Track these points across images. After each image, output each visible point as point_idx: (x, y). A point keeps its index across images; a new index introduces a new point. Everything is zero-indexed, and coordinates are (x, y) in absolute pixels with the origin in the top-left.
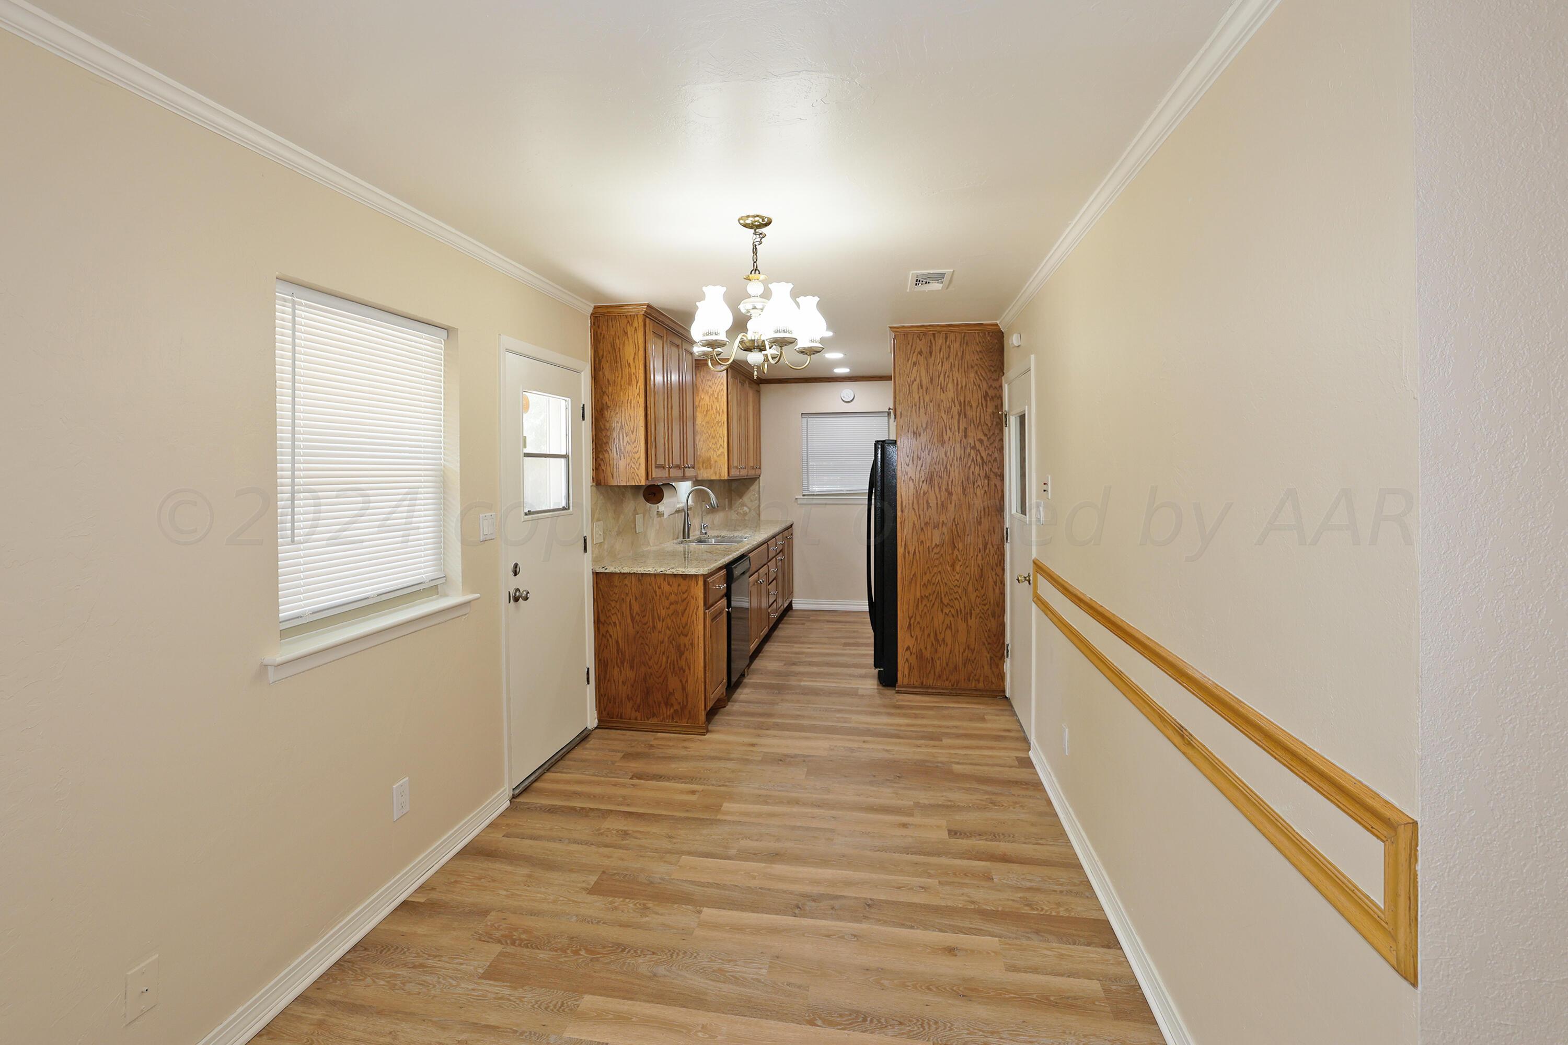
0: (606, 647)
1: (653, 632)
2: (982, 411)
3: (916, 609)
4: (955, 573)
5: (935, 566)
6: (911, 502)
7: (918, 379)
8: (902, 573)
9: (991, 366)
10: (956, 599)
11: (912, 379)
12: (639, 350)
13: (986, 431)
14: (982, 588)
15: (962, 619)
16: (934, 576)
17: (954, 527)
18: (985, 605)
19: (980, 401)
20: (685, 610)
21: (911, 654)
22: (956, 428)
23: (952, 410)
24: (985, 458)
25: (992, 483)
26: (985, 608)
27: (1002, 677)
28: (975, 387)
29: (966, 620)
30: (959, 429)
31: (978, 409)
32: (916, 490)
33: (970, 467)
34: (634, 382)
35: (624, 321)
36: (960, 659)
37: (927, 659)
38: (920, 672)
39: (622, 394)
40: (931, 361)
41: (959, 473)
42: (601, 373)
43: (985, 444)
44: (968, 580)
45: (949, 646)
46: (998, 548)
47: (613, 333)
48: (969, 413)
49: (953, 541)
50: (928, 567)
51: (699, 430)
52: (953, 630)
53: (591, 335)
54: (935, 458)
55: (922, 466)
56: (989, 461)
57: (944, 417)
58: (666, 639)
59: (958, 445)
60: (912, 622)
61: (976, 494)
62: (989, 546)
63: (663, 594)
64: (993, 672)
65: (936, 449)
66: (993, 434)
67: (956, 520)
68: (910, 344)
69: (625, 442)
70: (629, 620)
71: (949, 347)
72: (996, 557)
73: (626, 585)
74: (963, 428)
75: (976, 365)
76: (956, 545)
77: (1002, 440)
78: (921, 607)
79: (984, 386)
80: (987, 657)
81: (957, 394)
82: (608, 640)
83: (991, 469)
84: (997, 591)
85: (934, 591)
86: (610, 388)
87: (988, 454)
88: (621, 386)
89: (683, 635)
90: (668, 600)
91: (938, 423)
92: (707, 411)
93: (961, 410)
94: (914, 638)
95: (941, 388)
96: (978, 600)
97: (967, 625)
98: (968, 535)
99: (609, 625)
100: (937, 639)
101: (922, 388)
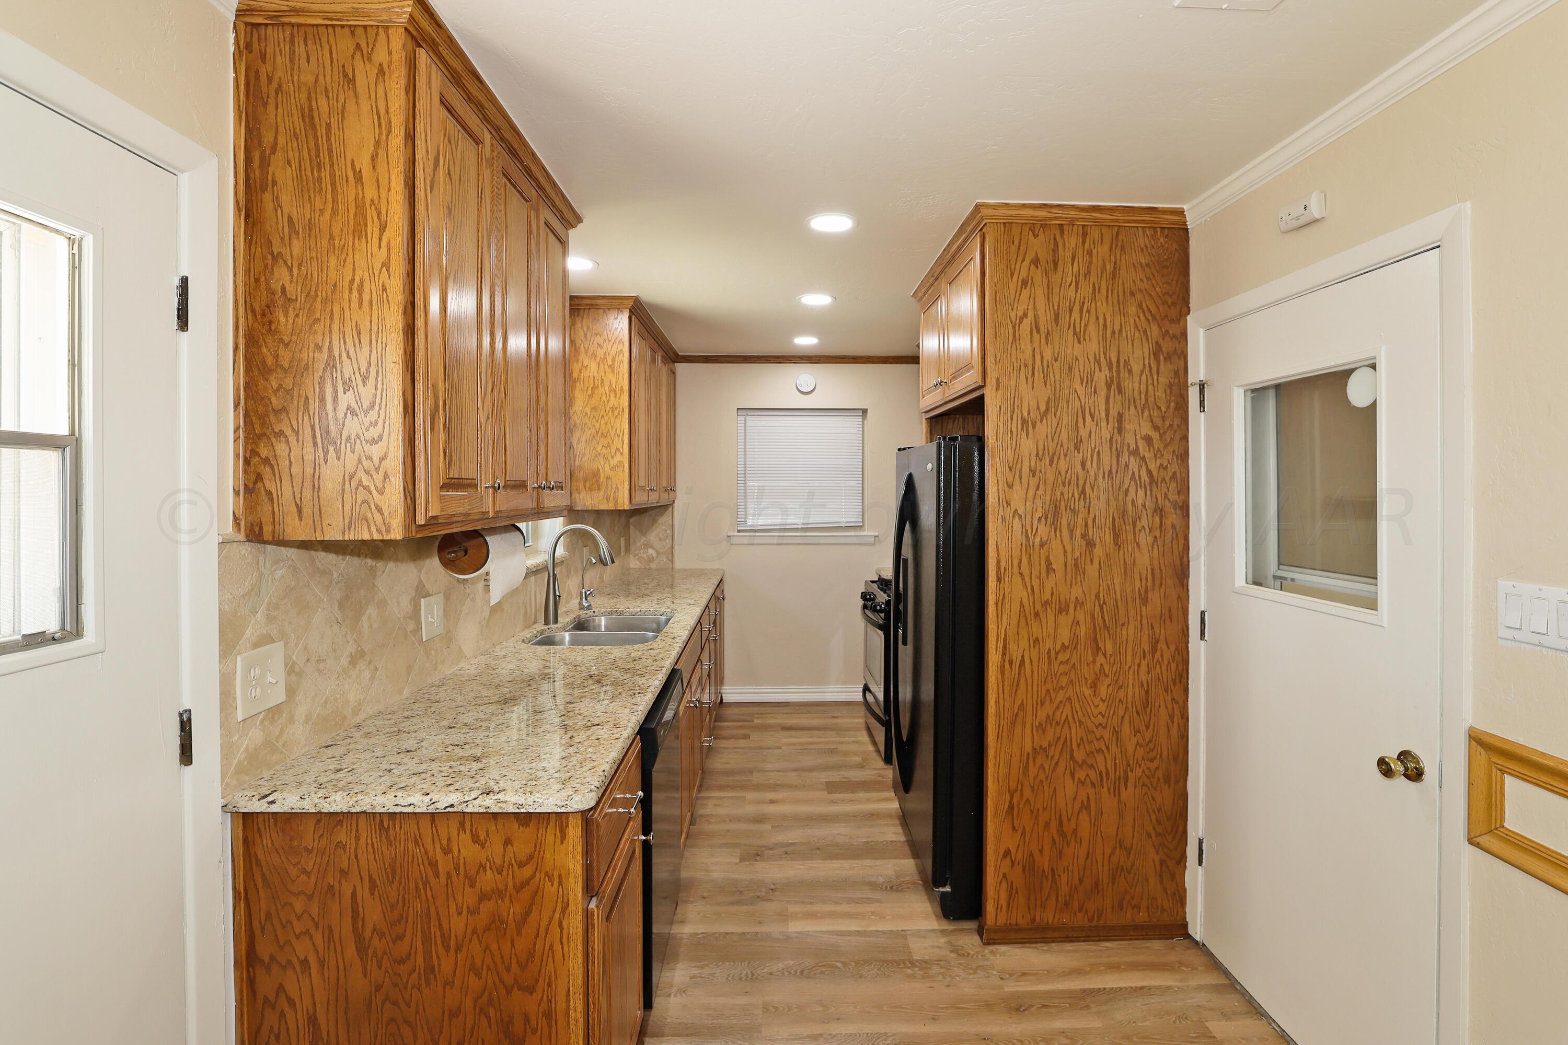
0: (278, 1037)
1: (428, 984)
2: (1150, 381)
3: (1024, 774)
4: (1097, 701)
5: (1062, 688)
6: (1016, 562)
7: (1031, 314)
8: (997, 703)
9: (1166, 293)
10: (1100, 751)
11: (1020, 313)
12: (389, 132)
13: (1158, 422)
14: (1147, 727)
15: (1109, 789)
16: (1058, 708)
17: (1097, 609)
18: (1152, 760)
19: (1147, 362)
20: (528, 913)
21: (1013, 863)
22: (1103, 414)
23: (1095, 378)
24: (1155, 473)
25: (1168, 522)
26: (1153, 766)
27: (1180, 897)
28: (1137, 334)
29: (1116, 792)
30: (1107, 415)
31: (1144, 378)
32: (1027, 537)
33: (1127, 491)
34: (373, 228)
35: (345, 44)
36: (1106, 868)
37: (1044, 871)
38: (1029, 899)
39: (333, 261)
40: (1056, 278)
41: (1108, 502)
42: (267, 196)
43: (1156, 446)
44: (1121, 714)
45: (1085, 844)
46: (1177, 649)
47: (310, 79)
48: (1127, 384)
49: (1096, 638)
50: (1048, 691)
51: (578, 422)
52: (1093, 813)
53: (236, 80)
54: (1063, 473)
55: (1038, 489)
56: (1163, 479)
57: (1081, 390)
58: (469, 1003)
59: (1106, 448)
60: (1015, 801)
61: (1138, 544)
62: (1162, 645)
63: (457, 868)
64: (1165, 890)
65: (1066, 455)
66: (1171, 426)
67: (1101, 595)
68: (1016, 243)
69: (342, 407)
70: (351, 951)
71: (1090, 253)
72: (1173, 666)
73: (340, 845)
74: (1116, 413)
75: (1140, 290)
76: (1101, 645)
77: (1185, 438)
78: (1032, 771)
79: (1155, 331)
80: (1154, 861)
81: (1105, 347)
82: (282, 1015)
83: (1166, 495)
84: (1174, 731)
85: (1059, 738)
86: (295, 242)
87: (1161, 465)
88: (332, 238)
89: (520, 988)
90: (472, 885)
91: (1068, 402)
92: (594, 388)
93: (1112, 379)
94: (1020, 832)
95: (1075, 333)
96: (1140, 752)
97: (1119, 801)
98: (1123, 625)
99: (284, 968)
100: (1062, 834)
101: (1038, 332)
